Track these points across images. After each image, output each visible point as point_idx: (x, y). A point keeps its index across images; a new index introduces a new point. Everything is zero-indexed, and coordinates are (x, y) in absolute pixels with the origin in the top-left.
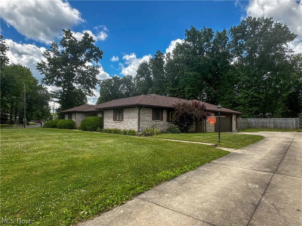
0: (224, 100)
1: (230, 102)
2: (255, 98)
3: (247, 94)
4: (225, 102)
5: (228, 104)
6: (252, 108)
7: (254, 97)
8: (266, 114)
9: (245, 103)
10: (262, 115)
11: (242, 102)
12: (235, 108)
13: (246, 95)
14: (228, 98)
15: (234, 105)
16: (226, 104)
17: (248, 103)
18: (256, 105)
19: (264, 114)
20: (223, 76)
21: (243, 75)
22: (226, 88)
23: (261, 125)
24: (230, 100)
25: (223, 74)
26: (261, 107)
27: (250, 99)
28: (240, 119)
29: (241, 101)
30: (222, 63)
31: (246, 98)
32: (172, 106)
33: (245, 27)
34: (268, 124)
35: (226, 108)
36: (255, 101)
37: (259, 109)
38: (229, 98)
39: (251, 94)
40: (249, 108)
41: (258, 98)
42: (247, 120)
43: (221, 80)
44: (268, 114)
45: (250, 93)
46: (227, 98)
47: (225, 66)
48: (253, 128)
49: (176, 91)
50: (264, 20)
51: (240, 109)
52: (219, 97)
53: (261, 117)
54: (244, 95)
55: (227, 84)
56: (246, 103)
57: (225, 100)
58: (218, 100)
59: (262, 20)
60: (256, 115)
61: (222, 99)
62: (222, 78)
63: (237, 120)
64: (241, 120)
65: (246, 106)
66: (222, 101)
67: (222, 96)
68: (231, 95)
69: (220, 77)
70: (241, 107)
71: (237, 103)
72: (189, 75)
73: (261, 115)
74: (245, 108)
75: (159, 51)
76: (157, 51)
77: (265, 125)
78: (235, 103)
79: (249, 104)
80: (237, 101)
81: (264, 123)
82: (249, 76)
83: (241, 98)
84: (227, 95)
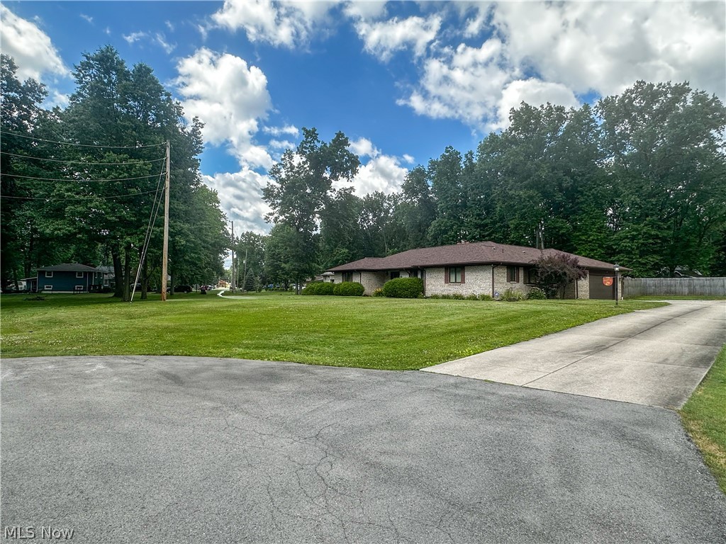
0: (587, 242)
1: (600, 246)
2: (653, 239)
3: (635, 230)
4: (590, 246)
5: (596, 250)
6: (646, 259)
7: (651, 236)
8: (676, 269)
9: (631, 248)
10: (668, 271)
11: (626, 246)
12: (610, 257)
13: (635, 233)
14: (595, 238)
15: (609, 253)
16: (592, 250)
17: (638, 248)
18: (655, 252)
19: (672, 270)
20: (586, 195)
21: (628, 195)
22: (591, 218)
23: (664, 289)
24: (600, 243)
25: (585, 193)
26: (666, 255)
27: (641, 241)
28: (628, 280)
29: (625, 244)
30: (583, 170)
31: (633, 238)
32: (532, 262)
33: (631, 100)
34: (677, 288)
35: (592, 257)
36: (652, 244)
37: (661, 260)
38: (598, 239)
39: (644, 230)
40: (641, 257)
41: (659, 238)
42: (639, 282)
43: (582, 203)
44: (679, 269)
45: (641, 230)
46: (593, 240)
47: (589, 175)
48: (650, 294)
49: (486, 225)
50: (670, 88)
51: (622, 260)
52: (578, 236)
53: (666, 276)
54: (629, 232)
55: (594, 210)
56: (633, 249)
57: (590, 242)
58: (575, 243)
59: (668, 88)
60: (655, 271)
61: (584, 240)
62: (582, 200)
63: (624, 281)
64: (630, 281)
65: (635, 254)
66: (583, 244)
67: (583, 235)
68: (601, 233)
69: (578, 198)
70: (622, 256)
71: (616, 249)
72: (518, 196)
73: (664, 272)
74: (632, 258)
75: (450, 147)
76: (447, 148)
77: (673, 289)
78: (609, 247)
79: (640, 251)
80: (614, 245)
81: (671, 286)
82: (639, 197)
83: (624, 238)
84: (594, 233)
